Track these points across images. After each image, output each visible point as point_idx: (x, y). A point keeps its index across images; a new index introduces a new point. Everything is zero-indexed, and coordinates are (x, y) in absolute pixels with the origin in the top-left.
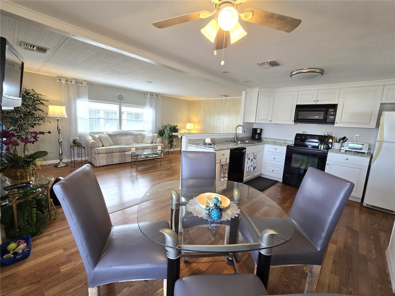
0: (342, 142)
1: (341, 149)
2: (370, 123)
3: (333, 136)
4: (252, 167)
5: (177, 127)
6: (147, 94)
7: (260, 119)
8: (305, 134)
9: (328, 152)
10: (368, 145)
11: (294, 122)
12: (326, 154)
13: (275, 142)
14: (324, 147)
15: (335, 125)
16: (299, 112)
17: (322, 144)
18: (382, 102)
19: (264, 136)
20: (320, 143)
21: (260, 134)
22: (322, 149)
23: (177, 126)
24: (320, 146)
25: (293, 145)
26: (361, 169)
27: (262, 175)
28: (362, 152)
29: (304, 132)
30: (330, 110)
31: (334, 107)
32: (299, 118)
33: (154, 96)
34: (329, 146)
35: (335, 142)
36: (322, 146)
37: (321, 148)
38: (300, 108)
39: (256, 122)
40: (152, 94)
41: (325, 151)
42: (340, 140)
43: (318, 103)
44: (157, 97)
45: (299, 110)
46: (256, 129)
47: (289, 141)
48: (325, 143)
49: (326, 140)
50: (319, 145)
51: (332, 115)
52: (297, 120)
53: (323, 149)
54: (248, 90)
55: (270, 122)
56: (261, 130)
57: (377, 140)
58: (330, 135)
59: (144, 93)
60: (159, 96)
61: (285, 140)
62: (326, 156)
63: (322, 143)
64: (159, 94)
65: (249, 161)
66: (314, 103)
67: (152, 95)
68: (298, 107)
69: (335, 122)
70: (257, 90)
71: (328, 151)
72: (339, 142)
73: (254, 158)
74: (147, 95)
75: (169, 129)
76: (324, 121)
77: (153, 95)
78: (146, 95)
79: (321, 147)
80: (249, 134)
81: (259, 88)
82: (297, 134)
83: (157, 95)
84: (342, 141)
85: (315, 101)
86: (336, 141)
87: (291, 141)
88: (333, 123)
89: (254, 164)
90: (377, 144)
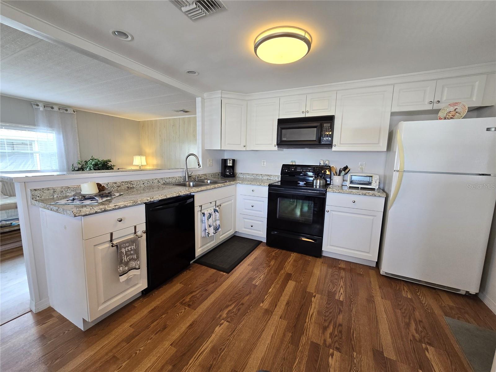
0: (343, 175)
1: (342, 185)
2: (378, 144)
3: (331, 166)
4: (212, 228)
5: (110, 163)
6: (38, 105)
7: (227, 144)
8: (294, 164)
9: (326, 192)
10: (378, 177)
11: (277, 146)
12: (325, 195)
13: (255, 180)
14: (320, 183)
15: (334, 149)
16: (283, 130)
17: (318, 179)
18: (393, 110)
19: (239, 170)
20: (315, 177)
21: (233, 167)
22: (318, 187)
23: (110, 161)
24: (315, 181)
25: (279, 184)
26: (374, 216)
27: (237, 233)
28: (371, 187)
29: (293, 161)
30: (325, 125)
31: (330, 119)
32: (284, 139)
33: (56, 109)
34: (326, 181)
35: (334, 175)
36: (318, 181)
37: (316, 186)
38: (283, 124)
39: (222, 149)
40: (49, 106)
41: (322, 191)
42: (340, 172)
43: (308, 115)
44: (65, 112)
45: (283, 126)
46: (226, 159)
47: (274, 176)
48: (321, 177)
49: (323, 172)
50: (313, 180)
51: (327, 136)
52: (282, 143)
53: (320, 186)
54: (205, 95)
55: (244, 149)
56: (234, 161)
57: (395, 169)
58: (327, 164)
59: (32, 104)
60: (69, 109)
61: (268, 175)
62: (325, 198)
63: (318, 177)
64: (70, 107)
65: (203, 217)
66: (303, 116)
67: (52, 108)
68: (281, 122)
69: (333, 144)
70: (217, 95)
71: (327, 189)
72: (339, 175)
73: (215, 211)
74: (38, 107)
75: (93, 166)
76: (317, 144)
77: (54, 106)
78: (36, 107)
79: (316, 183)
80: (217, 169)
81: (222, 92)
82: (283, 165)
83: (64, 108)
84: (343, 173)
85: (303, 112)
86: (336, 173)
87: (276, 177)
88: (330, 145)
89: (216, 221)
90: (396, 176)
